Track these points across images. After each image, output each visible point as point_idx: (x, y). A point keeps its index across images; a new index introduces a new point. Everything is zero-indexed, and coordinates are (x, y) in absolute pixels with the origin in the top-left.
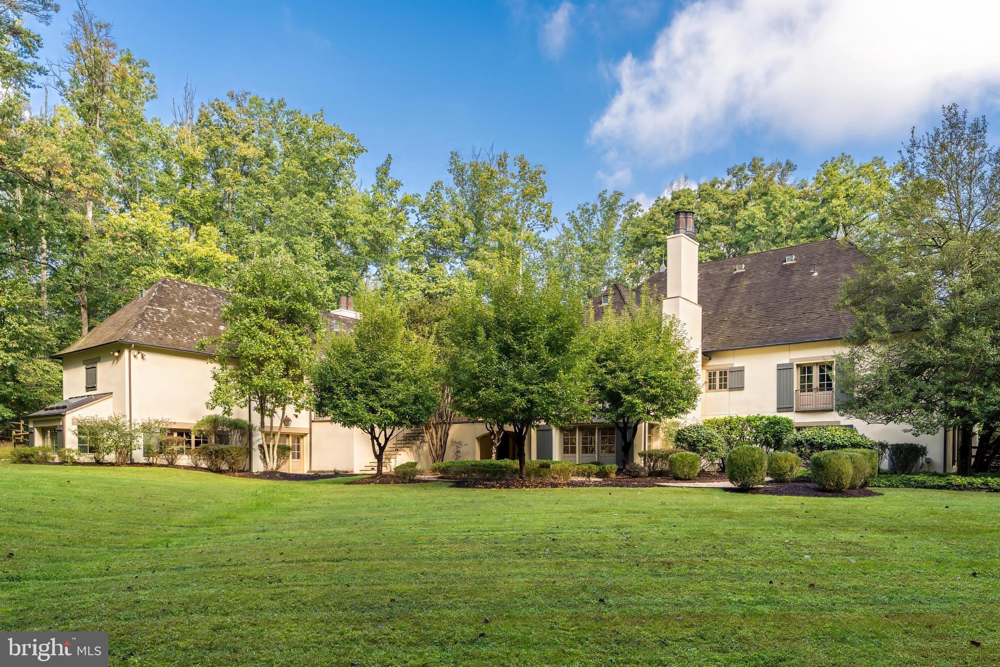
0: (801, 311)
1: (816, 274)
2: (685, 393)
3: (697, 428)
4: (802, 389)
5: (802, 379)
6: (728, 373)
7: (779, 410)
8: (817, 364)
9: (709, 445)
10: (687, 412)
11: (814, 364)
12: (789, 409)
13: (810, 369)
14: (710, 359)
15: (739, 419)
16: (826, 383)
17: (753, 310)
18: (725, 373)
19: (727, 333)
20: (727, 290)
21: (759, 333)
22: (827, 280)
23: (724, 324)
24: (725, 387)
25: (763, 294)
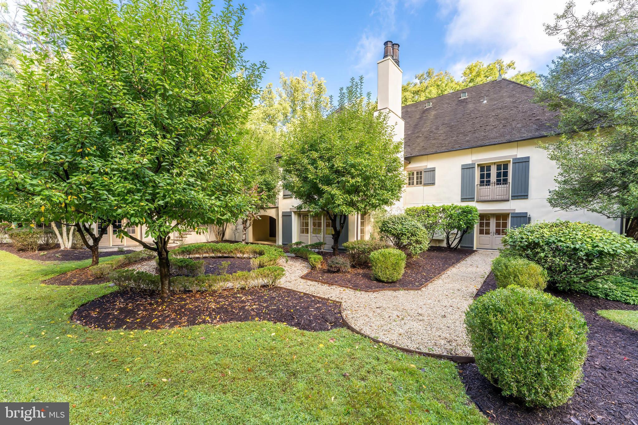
0: (478, 126)
1: (485, 102)
2: (388, 183)
3: (401, 220)
4: (482, 183)
5: (482, 176)
6: (423, 173)
7: (463, 200)
8: (495, 163)
9: (414, 238)
10: (391, 204)
11: (492, 163)
12: (472, 199)
13: (488, 168)
14: (410, 163)
15: (435, 208)
16: (502, 179)
17: (440, 128)
18: (421, 172)
19: (422, 144)
20: (420, 118)
21: (447, 142)
22: (495, 104)
23: (420, 138)
24: (421, 183)
25: (447, 118)
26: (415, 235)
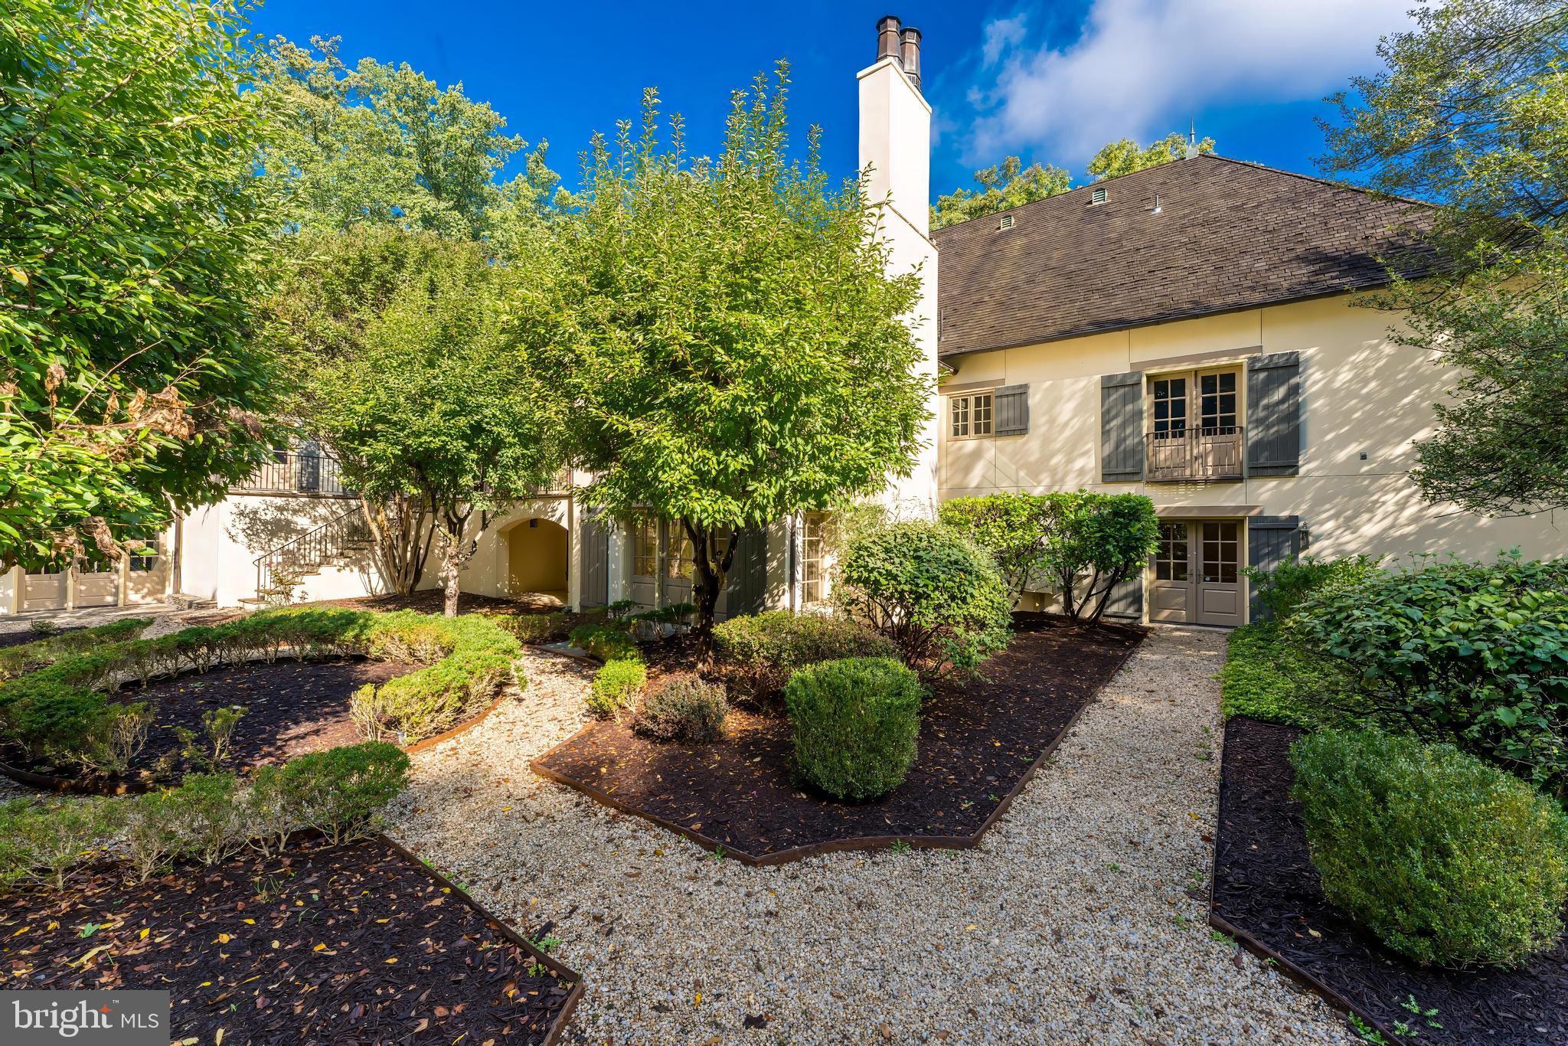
1: (1158, 210)
4: (1162, 430)
5: (1161, 409)
6: (993, 399)
7: (1110, 477)
8: (1196, 372)
9: (957, 611)
11: (1189, 372)
12: (1132, 476)
13: (1179, 386)
14: (956, 372)
15: (1027, 501)
16: (1219, 417)
18: (989, 399)
19: (989, 321)
20: (986, 256)
21: (1057, 315)
22: (1185, 216)
23: (981, 307)
24: (987, 430)
25: (1056, 255)
26: (964, 600)
